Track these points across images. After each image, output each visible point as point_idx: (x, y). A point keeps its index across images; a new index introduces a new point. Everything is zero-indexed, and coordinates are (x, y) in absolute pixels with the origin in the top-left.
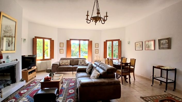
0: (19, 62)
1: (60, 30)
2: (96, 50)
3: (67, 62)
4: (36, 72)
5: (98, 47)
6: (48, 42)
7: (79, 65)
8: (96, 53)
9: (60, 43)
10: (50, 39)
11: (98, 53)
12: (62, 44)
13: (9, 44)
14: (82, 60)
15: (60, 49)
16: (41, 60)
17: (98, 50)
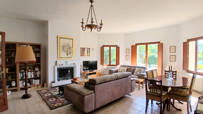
0: (76, 65)
1: (126, 35)
2: (171, 57)
3: (124, 69)
4: (96, 75)
5: (175, 52)
6: (114, 49)
7: (134, 75)
8: (170, 61)
9: (126, 49)
10: (116, 46)
11: (175, 61)
12: (128, 50)
13: (67, 54)
14: (139, 70)
15: (126, 56)
16: (108, 65)
17: (175, 56)
